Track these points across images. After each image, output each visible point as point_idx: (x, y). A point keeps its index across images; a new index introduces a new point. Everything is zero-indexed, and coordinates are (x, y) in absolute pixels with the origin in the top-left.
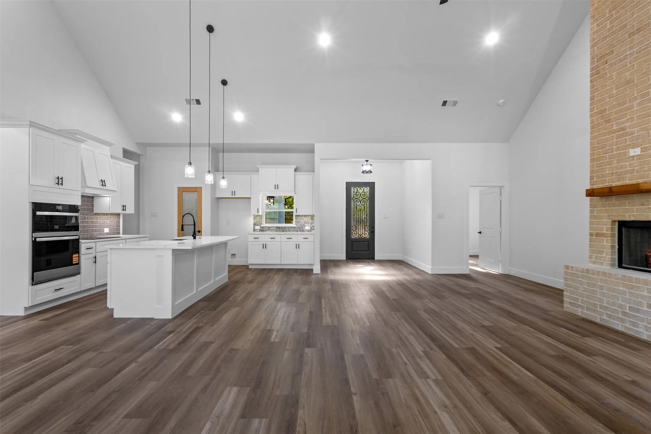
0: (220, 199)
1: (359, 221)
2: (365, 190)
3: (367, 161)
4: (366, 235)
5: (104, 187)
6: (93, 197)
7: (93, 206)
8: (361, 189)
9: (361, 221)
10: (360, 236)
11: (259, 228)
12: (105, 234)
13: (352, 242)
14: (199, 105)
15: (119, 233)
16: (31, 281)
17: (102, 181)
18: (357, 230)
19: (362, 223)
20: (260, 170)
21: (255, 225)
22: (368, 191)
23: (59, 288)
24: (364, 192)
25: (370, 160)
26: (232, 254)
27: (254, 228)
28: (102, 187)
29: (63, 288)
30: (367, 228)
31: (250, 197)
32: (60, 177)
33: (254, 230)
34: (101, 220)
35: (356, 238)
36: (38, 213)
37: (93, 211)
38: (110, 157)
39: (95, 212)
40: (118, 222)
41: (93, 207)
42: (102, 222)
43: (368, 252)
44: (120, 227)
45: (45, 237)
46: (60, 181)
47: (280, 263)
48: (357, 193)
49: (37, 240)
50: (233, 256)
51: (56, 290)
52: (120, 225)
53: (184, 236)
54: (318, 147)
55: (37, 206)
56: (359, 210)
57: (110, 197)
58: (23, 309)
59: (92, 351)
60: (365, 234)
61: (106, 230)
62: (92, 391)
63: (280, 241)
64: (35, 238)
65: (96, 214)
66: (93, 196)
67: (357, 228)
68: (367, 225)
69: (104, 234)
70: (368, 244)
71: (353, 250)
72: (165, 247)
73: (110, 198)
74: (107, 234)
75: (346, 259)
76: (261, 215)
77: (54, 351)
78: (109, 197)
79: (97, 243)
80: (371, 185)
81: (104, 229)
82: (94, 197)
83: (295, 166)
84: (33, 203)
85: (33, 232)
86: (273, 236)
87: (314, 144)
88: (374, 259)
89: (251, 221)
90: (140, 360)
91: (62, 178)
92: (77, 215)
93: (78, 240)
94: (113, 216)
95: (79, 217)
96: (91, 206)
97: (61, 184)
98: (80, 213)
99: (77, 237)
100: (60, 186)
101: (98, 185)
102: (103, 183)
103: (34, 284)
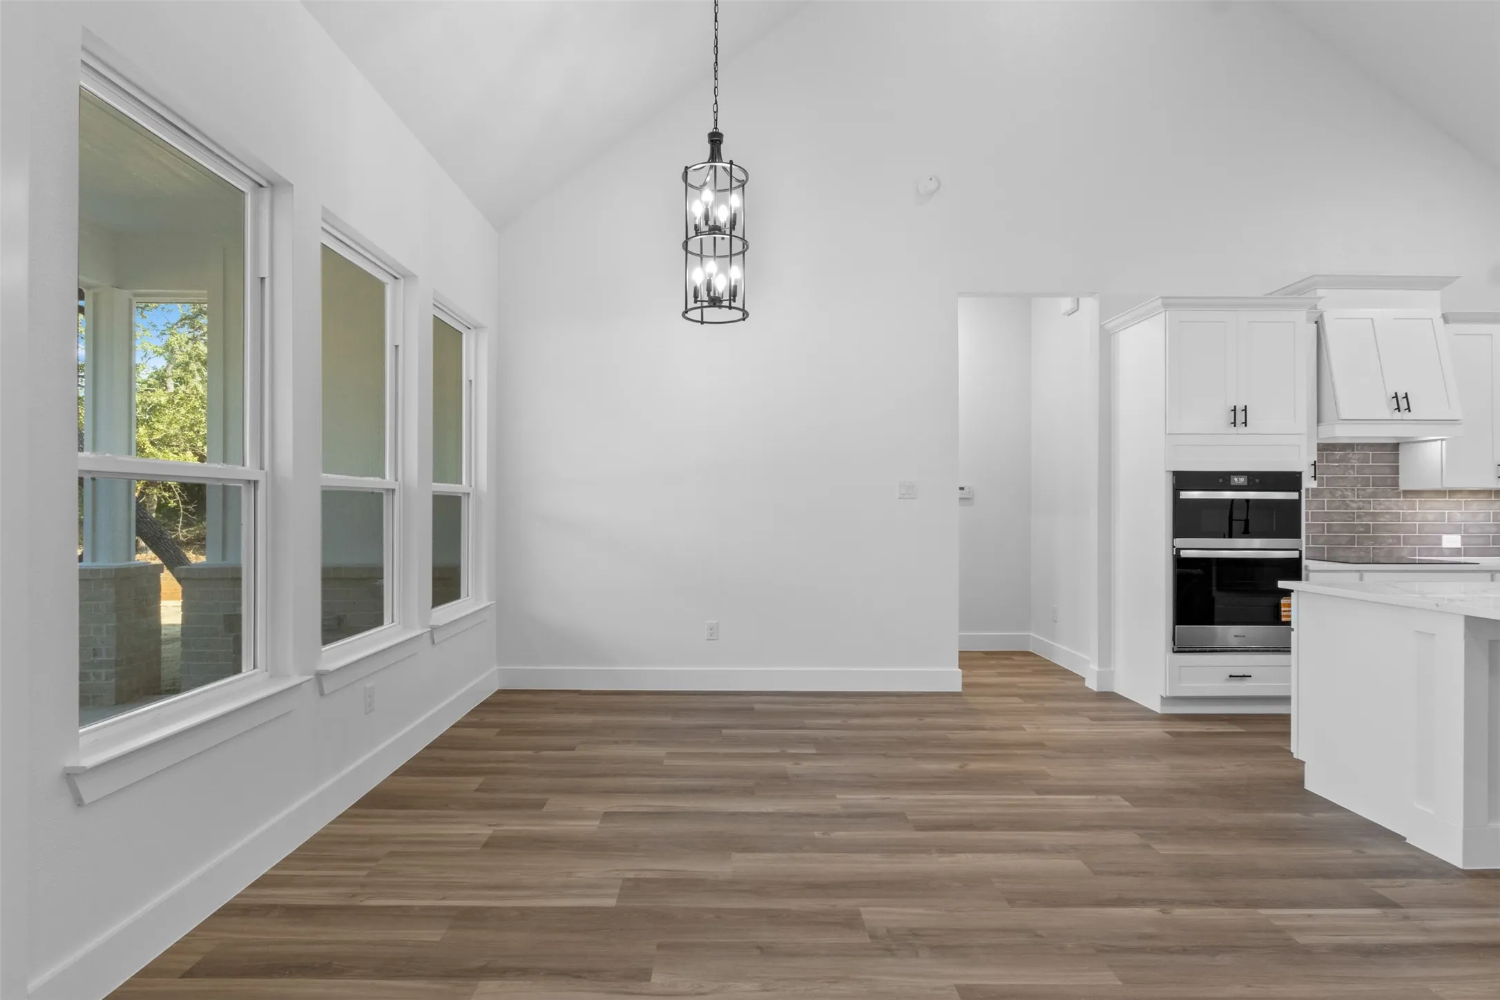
5: (1407, 415)
6: (1396, 447)
7: (1396, 470)
12: (1447, 552)
16: (1171, 642)
17: (1396, 396)
23: (1242, 675)
28: (1397, 415)
29: (1250, 676)
32: (1240, 407)
34: (1427, 512)
36: (1185, 495)
37: (1396, 486)
38: (1439, 320)
39: (1404, 485)
41: (1397, 473)
42: (1431, 517)
45: (1197, 548)
46: (1239, 416)
49: (1184, 554)
51: (1231, 676)
55: (1182, 480)
57: (1442, 440)
59: (1138, 834)
61: (1452, 540)
62: (1011, 902)
64: (1178, 551)
65: (1407, 493)
66: (1395, 442)
69: (1442, 552)
72: (1437, 605)
73: (1444, 442)
74: (1457, 552)
77: (1093, 797)
78: (1440, 442)
79: (1366, 575)
81: (1440, 539)
82: (1401, 447)
84: (1174, 472)
85: (1175, 536)
90: (1180, 912)
91: (1245, 410)
92: (1293, 496)
93: (1298, 561)
94: (1482, 498)
95: (1298, 502)
96: (1388, 471)
97: (1245, 423)
98: (1303, 491)
99: (1295, 555)
100: (1241, 429)
101: (1384, 410)
102: (1401, 402)
103: (1176, 651)
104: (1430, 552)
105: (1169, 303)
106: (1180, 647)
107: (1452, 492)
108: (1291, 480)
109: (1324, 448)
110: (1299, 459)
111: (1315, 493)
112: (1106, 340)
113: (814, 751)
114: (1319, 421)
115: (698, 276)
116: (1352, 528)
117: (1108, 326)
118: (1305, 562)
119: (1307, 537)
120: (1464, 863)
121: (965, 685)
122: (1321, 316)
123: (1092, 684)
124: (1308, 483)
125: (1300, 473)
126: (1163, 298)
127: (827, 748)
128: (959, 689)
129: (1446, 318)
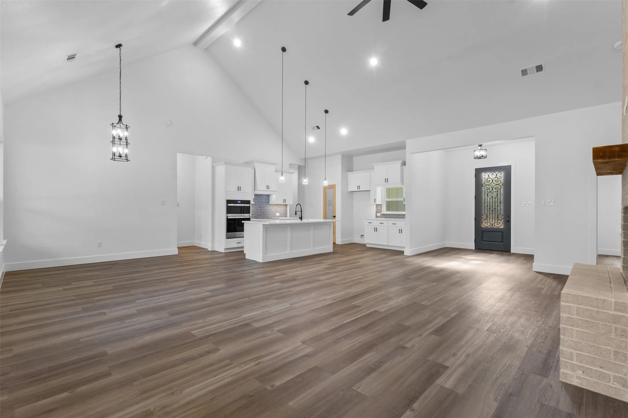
0: (354, 192)
1: (491, 209)
2: (498, 176)
3: (480, 146)
4: (501, 225)
5: (269, 190)
6: (269, 195)
8: (494, 174)
9: (494, 209)
10: (492, 225)
11: (380, 215)
13: (482, 231)
14: (320, 129)
15: (287, 216)
16: (226, 237)
18: (488, 218)
19: (494, 211)
20: (375, 167)
21: (377, 212)
22: (502, 176)
23: (239, 242)
24: (498, 178)
25: (484, 144)
26: (361, 235)
27: (376, 215)
28: (267, 190)
29: (241, 242)
30: (501, 217)
31: (369, 190)
33: (377, 217)
34: (274, 209)
35: (487, 228)
36: (229, 205)
37: (269, 203)
38: (275, 172)
39: (270, 203)
40: (286, 210)
41: (269, 201)
43: (502, 243)
44: (287, 212)
45: (231, 216)
46: (239, 189)
47: (387, 244)
48: (488, 180)
49: (228, 217)
50: (362, 236)
51: (237, 243)
52: (287, 211)
53: (327, 219)
54: (409, 143)
55: (228, 202)
56: (491, 197)
58: (224, 249)
60: (498, 224)
61: (278, 214)
63: (387, 226)
64: (227, 217)
65: (271, 205)
67: (488, 217)
68: (500, 214)
69: (276, 216)
70: (502, 235)
71: (484, 240)
74: (278, 216)
75: (475, 249)
76: (380, 205)
78: (275, 195)
80: (507, 170)
81: (276, 213)
83: (400, 162)
84: (227, 200)
85: (227, 214)
86: (394, 222)
87: (405, 141)
88: (510, 252)
89: (374, 209)
91: (240, 187)
92: (248, 205)
93: (250, 218)
94: (282, 206)
95: (250, 206)
96: (267, 200)
97: (240, 190)
98: (251, 204)
99: (249, 217)
100: (239, 191)
101: (265, 188)
102: (268, 187)
103: (227, 238)
104: (274, 216)
105: (226, 163)
106: (228, 237)
107: (278, 205)
108: (248, 202)
109: (256, 195)
110: (250, 197)
111: (253, 204)
112: (213, 168)
113: (143, 267)
114: (255, 190)
115: (115, 149)
116: (261, 212)
117: (214, 165)
118: (251, 219)
119: (252, 214)
120: (262, 261)
121: (178, 253)
122: (255, 168)
123: (210, 249)
124: (252, 202)
125: (250, 201)
126: (225, 162)
127: (146, 266)
128: (177, 254)
129: (275, 171)
